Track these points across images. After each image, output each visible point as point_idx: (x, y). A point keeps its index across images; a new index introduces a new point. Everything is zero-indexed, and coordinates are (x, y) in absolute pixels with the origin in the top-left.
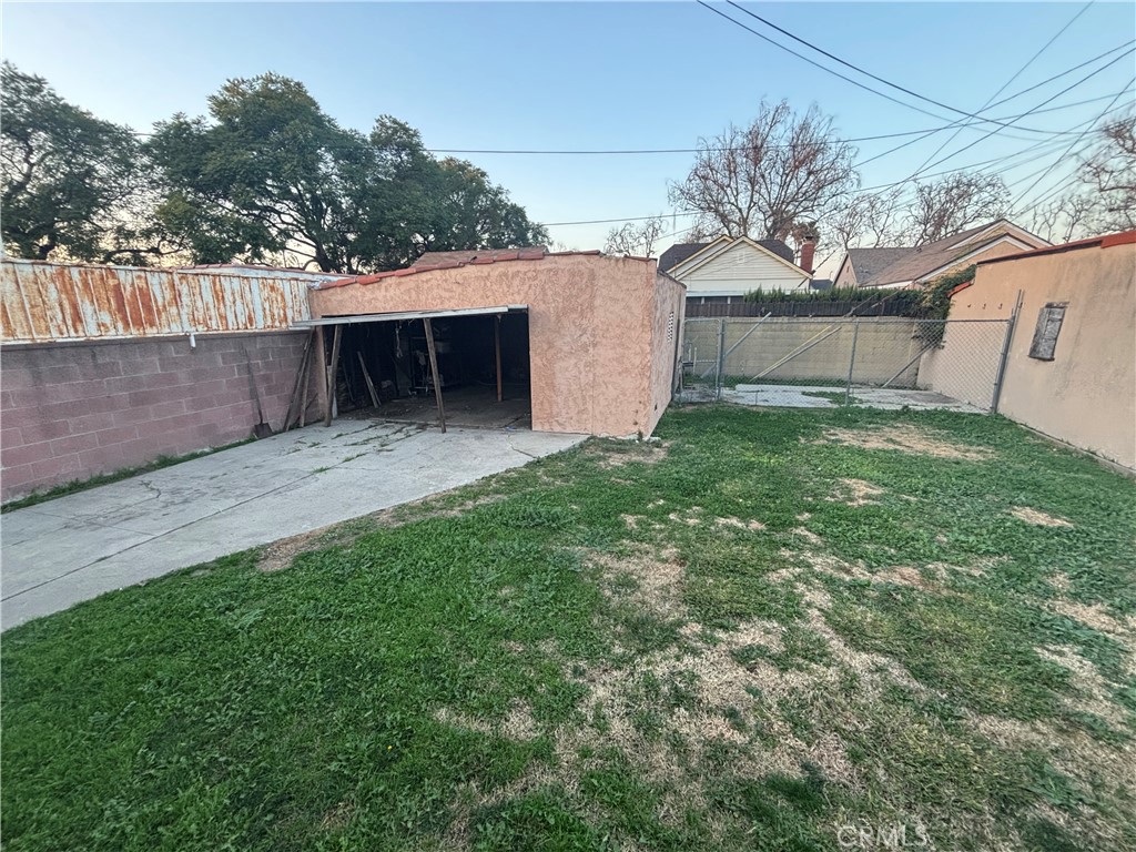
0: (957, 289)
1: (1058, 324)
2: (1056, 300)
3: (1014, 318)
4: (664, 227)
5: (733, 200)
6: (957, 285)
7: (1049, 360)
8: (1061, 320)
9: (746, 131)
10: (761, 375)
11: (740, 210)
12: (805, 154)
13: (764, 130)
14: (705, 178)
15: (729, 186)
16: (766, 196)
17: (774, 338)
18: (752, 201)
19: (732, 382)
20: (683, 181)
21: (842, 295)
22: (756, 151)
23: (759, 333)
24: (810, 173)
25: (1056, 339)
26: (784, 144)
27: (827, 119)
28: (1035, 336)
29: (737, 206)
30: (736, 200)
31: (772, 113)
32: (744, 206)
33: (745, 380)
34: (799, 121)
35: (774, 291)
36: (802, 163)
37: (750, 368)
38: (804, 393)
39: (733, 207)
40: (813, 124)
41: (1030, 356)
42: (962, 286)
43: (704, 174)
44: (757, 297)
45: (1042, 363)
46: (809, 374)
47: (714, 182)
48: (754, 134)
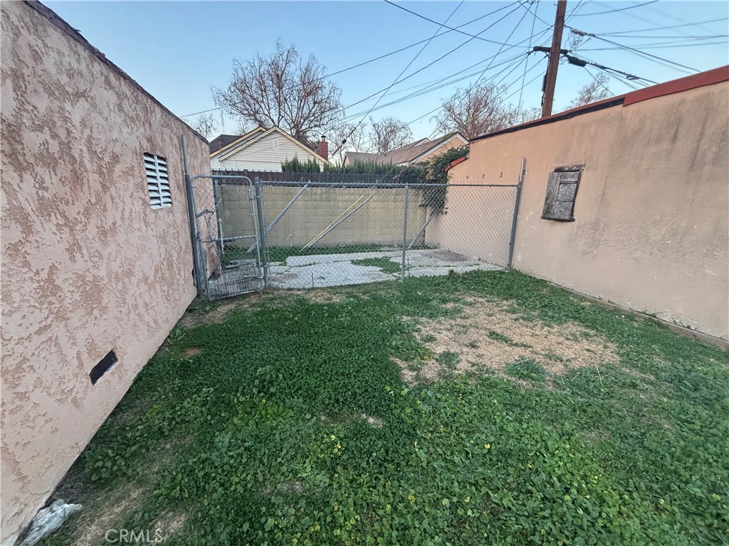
0: (453, 163)
1: (573, 187)
2: (567, 164)
3: (521, 183)
4: (215, 125)
5: (266, 113)
6: (453, 160)
7: (569, 221)
8: (578, 183)
9: (269, 62)
10: (309, 245)
11: (273, 121)
12: (310, 89)
13: (282, 64)
14: (243, 92)
15: (262, 102)
16: (289, 114)
17: (315, 208)
18: (280, 115)
19: (281, 254)
20: (225, 89)
21: (366, 169)
22: (279, 80)
23: (300, 203)
24: (315, 103)
25: (574, 201)
26: (297, 79)
27: (321, 67)
28: (547, 199)
29: (270, 118)
30: (269, 113)
31: (286, 53)
32: (276, 119)
33: (295, 251)
34: (304, 66)
35: (309, 161)
36: (309, 94)
37: (297, 239)
38: (353, 262)
39: (267, 118)
40: (314, 68)
41: (543, 218)
42: (458, 161)
43: (241, 87)
44: (294, 166)
45: (559, 225)
46: (350, 241)
47: (251, 96)
48: (274, 64)
